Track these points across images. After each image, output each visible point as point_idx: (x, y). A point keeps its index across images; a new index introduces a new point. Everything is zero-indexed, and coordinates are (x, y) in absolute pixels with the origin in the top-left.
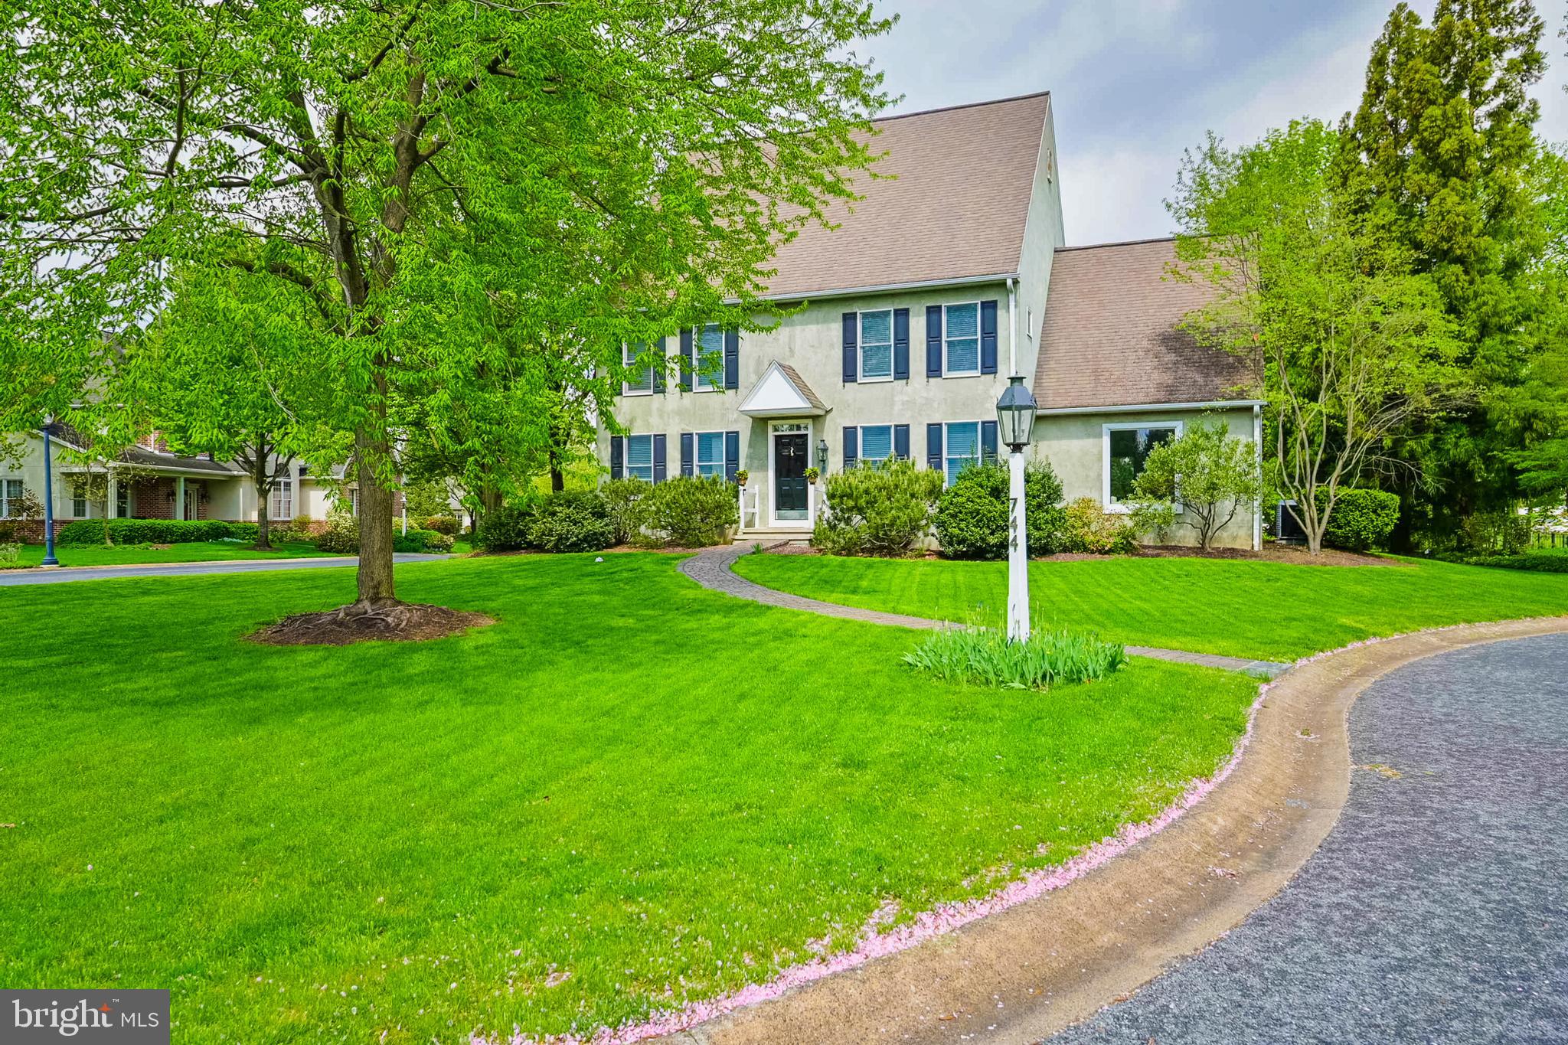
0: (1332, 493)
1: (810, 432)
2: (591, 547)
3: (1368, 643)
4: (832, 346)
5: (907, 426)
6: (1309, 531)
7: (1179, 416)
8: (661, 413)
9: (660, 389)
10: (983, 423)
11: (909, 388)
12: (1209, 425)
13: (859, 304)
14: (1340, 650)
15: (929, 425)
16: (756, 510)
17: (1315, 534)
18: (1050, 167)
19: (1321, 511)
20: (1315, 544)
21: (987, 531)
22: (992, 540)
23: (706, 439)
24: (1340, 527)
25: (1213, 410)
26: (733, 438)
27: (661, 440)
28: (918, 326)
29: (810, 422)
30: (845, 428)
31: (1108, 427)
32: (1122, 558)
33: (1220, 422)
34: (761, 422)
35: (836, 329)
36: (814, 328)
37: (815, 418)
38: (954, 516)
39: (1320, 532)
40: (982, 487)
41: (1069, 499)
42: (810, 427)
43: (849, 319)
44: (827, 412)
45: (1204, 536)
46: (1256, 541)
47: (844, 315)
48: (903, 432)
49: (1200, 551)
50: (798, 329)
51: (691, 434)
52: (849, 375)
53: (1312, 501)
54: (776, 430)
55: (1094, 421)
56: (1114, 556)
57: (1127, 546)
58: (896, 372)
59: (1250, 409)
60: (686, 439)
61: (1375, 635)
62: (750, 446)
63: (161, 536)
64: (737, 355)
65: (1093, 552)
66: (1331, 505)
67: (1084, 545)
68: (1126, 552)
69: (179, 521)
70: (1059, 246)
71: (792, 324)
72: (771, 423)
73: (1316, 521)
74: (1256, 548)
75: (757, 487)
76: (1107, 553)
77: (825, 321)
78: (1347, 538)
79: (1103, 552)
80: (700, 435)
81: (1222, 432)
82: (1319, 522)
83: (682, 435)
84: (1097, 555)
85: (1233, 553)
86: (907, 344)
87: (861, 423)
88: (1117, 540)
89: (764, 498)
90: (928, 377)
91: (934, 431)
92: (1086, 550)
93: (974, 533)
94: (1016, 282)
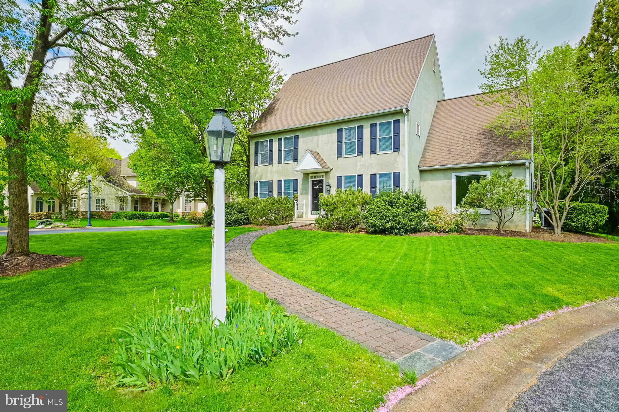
0: (567, 205)
1: (324, 179)
2: (236, 225)
3: (560, 312)
4: (333, 143)
5: (362, 175)
6: (554, 224)
7: (488, 169)
8: (271, 171)
9: (271, 162)
10: (394, 173)
11: (363, 159)
12: (502, 172)
13: (344, 124)
14: (532, 321)
15: (371, 175)
16: (304, 211)
17: (558, 225)
18: (434, 65)
19: (561, 213)
20: (558, 230)
21: (384, 222)
22: (388, 226)
23: (287, 182)
24: (574, 222)
25: (504, 165)
26: (296, 181)
27: (271, 182)
28: (367, 132)
29: (324, 174)
30: (338, 177)
31: (454, 175)
32: (456, 235)
33: (507, 171)
34: (306, 175)
35: (335, 135)
36: (326, 135)
37: (326, 173)
38: (371, 214)
39: (561, 224)
40: (384, 201)
41: (430, 207)
42: (324, 176)
43: (339, 131)
44: (331, 170)
45: (499, 225)
46: (528, 228)
47: (338, 130)
48: (360, 178)
49: (497, 232)
50: (320, 136)
51: (281, 180)
52: (339, 155)
53: (556, 209)
54: (312, 177)
55: (448, 172)
56: (451, 234)
57: (459, 229)
58: (358, 153)
59: (524, 164)
60: (280, 182)
61: (567, 305)
62: (302, 185)
63: (143, 217)
64: (298, 148)
65: (440, 232)
66: (567, 211)
67: (435, 228)
68: (458, 232)
69: (153, 212)
70: (440, 99)
71: (318, 135)
72: (310, 175)
73: (558, 219)
74: (528, 231)
75: (304, 201)
76: (447, 232)
77: (331, 133)
78: (578, 227)
79: (446, 232)
80: (285, 181)
81: (509, 176)
82: (560, 220)
83: (278, 181)
84: (442, 233)
85: (514, 233)
86: (363, 140)
87: (343, 174)
88: (452, 226)
89: (307, 206)
90: (371, 154)
91: (373, 177)
92: (437, 231)
93: (378, 222)
94: (407, 111)
